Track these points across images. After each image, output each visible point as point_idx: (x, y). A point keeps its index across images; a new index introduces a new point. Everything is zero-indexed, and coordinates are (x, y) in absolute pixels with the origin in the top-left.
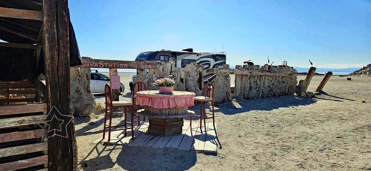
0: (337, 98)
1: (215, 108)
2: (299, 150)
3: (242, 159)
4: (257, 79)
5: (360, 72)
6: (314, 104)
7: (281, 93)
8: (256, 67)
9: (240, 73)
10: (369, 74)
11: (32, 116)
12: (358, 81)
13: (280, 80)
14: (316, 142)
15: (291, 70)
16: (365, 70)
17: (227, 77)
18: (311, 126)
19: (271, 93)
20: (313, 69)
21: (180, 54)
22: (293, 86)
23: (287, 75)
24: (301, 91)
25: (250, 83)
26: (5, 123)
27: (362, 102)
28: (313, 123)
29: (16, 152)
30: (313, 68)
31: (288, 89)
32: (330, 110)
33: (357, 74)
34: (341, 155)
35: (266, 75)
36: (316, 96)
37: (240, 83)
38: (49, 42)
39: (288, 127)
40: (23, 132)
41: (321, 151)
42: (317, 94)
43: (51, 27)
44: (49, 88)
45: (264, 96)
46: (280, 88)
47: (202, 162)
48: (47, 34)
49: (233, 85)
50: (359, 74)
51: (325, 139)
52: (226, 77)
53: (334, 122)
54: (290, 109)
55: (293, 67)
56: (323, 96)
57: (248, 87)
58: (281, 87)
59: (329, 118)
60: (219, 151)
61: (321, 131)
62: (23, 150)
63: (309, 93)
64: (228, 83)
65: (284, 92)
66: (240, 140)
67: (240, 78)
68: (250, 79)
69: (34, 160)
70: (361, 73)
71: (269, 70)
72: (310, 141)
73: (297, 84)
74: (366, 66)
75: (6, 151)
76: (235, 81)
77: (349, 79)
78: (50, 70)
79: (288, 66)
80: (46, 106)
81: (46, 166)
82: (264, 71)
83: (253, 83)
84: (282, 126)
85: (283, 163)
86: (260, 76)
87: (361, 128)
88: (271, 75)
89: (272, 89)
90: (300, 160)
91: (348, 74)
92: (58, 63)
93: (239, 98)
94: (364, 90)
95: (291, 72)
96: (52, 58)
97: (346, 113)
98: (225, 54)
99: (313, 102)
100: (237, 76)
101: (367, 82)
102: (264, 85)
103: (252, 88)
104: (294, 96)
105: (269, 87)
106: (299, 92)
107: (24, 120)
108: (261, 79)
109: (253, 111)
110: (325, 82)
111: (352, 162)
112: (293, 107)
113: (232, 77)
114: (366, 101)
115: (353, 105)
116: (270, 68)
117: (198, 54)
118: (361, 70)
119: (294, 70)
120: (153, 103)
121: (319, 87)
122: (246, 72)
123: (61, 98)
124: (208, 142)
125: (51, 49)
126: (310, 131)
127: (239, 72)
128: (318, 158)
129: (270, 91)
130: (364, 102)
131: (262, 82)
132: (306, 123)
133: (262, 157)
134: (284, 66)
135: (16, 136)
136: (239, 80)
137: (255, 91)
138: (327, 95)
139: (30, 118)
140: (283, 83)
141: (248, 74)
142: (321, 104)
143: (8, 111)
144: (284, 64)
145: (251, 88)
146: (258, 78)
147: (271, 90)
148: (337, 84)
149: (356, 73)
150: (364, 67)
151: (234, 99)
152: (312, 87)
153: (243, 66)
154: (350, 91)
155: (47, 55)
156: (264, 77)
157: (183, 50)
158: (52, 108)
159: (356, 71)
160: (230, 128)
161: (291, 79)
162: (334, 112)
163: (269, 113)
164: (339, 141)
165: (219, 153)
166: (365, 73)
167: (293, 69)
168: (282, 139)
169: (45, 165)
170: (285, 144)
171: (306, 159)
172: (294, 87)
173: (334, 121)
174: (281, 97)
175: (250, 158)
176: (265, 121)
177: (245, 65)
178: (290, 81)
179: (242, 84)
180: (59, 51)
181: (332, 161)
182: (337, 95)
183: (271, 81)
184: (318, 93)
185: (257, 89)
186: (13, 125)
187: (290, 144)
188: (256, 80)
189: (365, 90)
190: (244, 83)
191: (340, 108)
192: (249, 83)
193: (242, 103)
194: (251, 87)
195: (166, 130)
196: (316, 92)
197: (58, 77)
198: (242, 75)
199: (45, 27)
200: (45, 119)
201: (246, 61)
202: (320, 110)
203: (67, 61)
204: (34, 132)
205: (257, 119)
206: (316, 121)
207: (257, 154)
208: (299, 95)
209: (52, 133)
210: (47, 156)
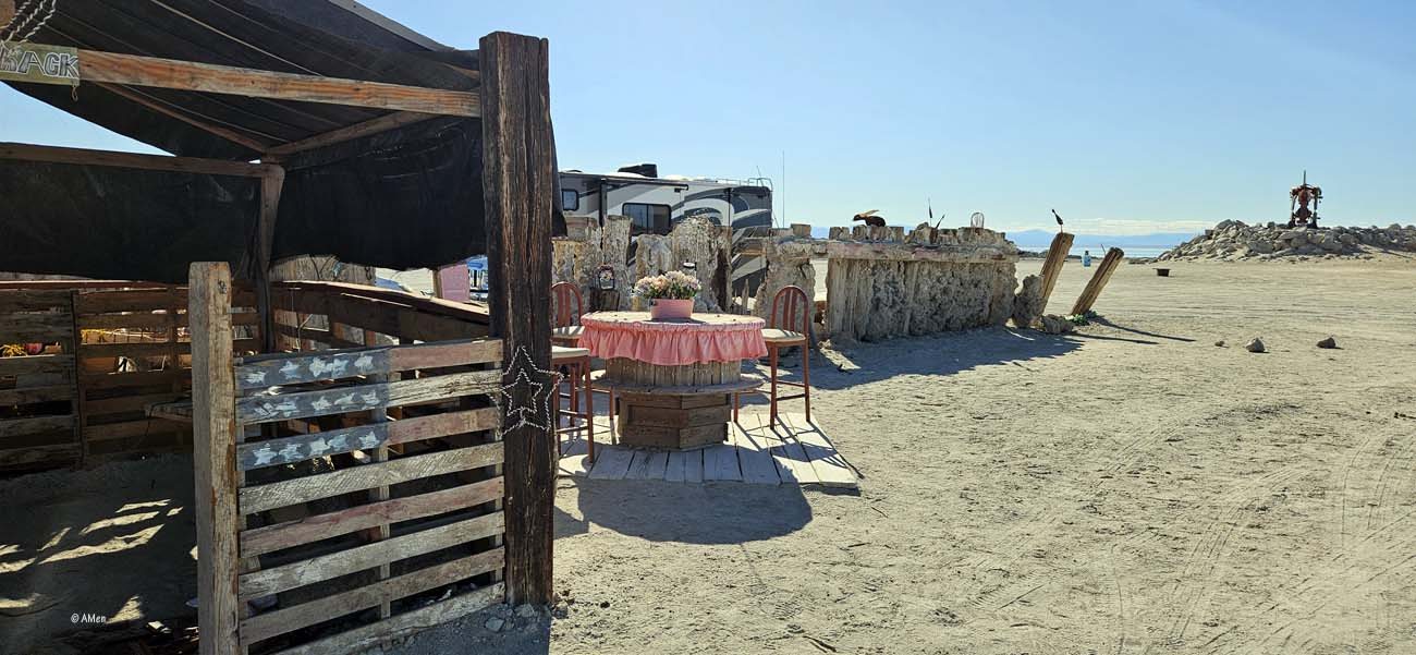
0: (1141, 334)
1: (780, 372)
2: (1075, 475)
3: (930, 500)
4: (896, 274)
5: (1196, 249)
6: (1076, 352)
7: (968, 319)
8: (893, 235)
9: (847, 253)
10: (1224, 253)
11: (474, 373)
12: (1190, 279)
13: (966, 275)
14: (1115, 454)
15: (999, 242)
16: (1212, 241)
17: (803, 265)
18: (1092, 413)
19: (940, 320)
20: (1063, 241)
21: (616, 184)
22: (1004, 295)
23: (987, 260)
24: (1028, 312)
25: (874, 287)
26: (422, 389)
27: (1217, 345)
28: (1092, 407)
29: (443, 467)
30: (1066, 235)
31: (990, 305)
32: (1128, 368)
33: (1185, 254)
34: (1185, 482)
35: (924, 261)
36: (1076, 329)
37: (843, 287)
38: (511, 177)
39: (1025, 419)
40: (455, 414)
41: (1135, 474)
42: (1077, 323)
43: (515, 136)
44: (510, 301)
45: (916, 330)
46: (965, 304)
47: (828, 513)
48: (506, 157)
49: (820, 295)
50: (1191, 255)
51: (1138, 446)
52: (801, 266)
53: (1148, 402)
54: (1008, 371)
55: (1003, 234)
56: (1094, 329)
57: (870, 299)
58: (970, 300)
59: (1133, 391)
60: (861, 484)
61: (1122, 426)
62: (455, 460)
63: (1054, 318)
64: (808, 287)
65: (979, 318)
66: (902, 456)
67: (845, 270)
68: (874, 274)
69: (478, 489)
70: (1199, 253)
71: (932, 242)
72: (1097, 451)
73: (1017, 291)
74: (1213, 226)
75: (422, 463)
76: (829, 283)
77: (1164, 273)
78: (512, 251)
79: (989, 231)
80: (502, 346)
81: (499, 505)
82: (920, 246)
83: (882, 288)
84: (1008, 415)
85: (1044, 506)
86: (906, 263)
87: (1228, 415)
88: (939, 260)
89: (942, 307)
90: (1088, 497)
91: (1156, 253)
92: (529, 232)
93: (842, 338)
94: (1214, 308)
95: (998, 249)
96: (517, 219)
97: (1177, 377)
98: (766, 184)
99: (1074, 347)
100: (835, 266)
101: (1218, 282)
102: (916, 293)
103: (881, 305)
104: (1009, 328)
105: (933, 299)
106: (1023, 316)
107: (457, 384)
108: (908, 272)
109: (901, 378)
110: (1101, 284)
111: (1217, 496)
112: (1015, 363)
113: (820, 268)
114: (1226, 341)
115: (1189, 355)
116: (934, 238)
117: (678, 187)
118: (1197, 241)
119: (1009, 243)
120: (648, 350)
121: (1081, 298)
122: (864, 251)
123: (536, 327)
124: (817, 463)
125: (515, 196)
126: (1091, 427)
127: (840, 250)
128: (1129, 490)
129: (936, 314)
130: (1220, 344)
131: (912, 285)
132: (1073, 407)
133: (983, 493)
134: (977, 230)
135: (440, 426)
136: (840, 275)
137: (890, 314)
138: (1106, 323)
139: (468, 377)
140: (976, 286)
141: (869, 257)
142: (1094, 353)
143: (428, 359)
144: (974, 223)
145: (877, 303)
146: (899, 270)
147: (939, 310)
148: (1128, 289)
149: (1181, 252)
150: (1207, 231)
151: (825, 340)
152: (1061, 301)
153: (854, 229)
154: (1173, 312)
155: (507, 212)
156: (916, 265)
157: (622, 170)
158: (515, 350)
159: (1184, 244)
160: (858, 427)
161: (999, 272)
162: (1142, 375)
163: (955, 383)
164: (1173, 449)
165: (863, 489)
166: (1211, 250)
167: (1006, 238)
168: (1020, 450)
169: (497, 503)
170: (1034, 461)
171: (1100, 495)
172: (1008, 300)
173: (1151, 400)
174: (970, 332)
175: (953, 498)
176: (952, 406)
177: (858, 227)
178: (995, 279)
179: (849, 289)
180: (531, 201)
181: (1167, 496)
182: (1135, 324)
183: (938, 281)
184: (1079, 319)
185: (898, 308)
186: (436, 396)
187: (1045, 462)
188: (894, 278)
189: (1218, 308)
190: (855, 286)
191: (1156, 363)
192: (871, 289)
193: (855, 353)
194: (878, 299)
195: (685, 432)
196: (1073, 314)
197: (529, 270)
198: (849, 260)
199: (502, 139)
200: (499, 380)
201: (862, 212)
202: (1101, 371)
203: (548, 229)
204: (478, 413)
205: (925, 401)
206: (1099, 401)
207: (967, 489)
208: (1023, 327)
209: (517, 418)
210: (502, 478)
